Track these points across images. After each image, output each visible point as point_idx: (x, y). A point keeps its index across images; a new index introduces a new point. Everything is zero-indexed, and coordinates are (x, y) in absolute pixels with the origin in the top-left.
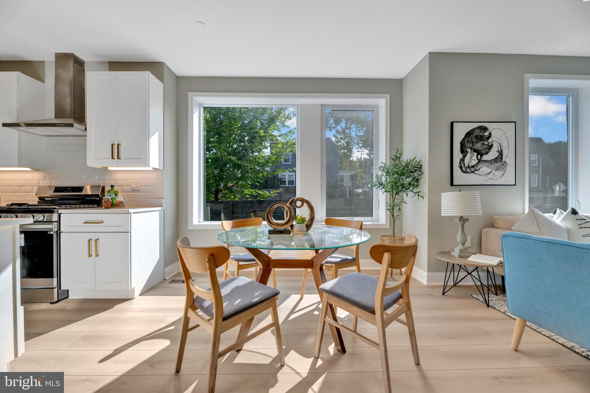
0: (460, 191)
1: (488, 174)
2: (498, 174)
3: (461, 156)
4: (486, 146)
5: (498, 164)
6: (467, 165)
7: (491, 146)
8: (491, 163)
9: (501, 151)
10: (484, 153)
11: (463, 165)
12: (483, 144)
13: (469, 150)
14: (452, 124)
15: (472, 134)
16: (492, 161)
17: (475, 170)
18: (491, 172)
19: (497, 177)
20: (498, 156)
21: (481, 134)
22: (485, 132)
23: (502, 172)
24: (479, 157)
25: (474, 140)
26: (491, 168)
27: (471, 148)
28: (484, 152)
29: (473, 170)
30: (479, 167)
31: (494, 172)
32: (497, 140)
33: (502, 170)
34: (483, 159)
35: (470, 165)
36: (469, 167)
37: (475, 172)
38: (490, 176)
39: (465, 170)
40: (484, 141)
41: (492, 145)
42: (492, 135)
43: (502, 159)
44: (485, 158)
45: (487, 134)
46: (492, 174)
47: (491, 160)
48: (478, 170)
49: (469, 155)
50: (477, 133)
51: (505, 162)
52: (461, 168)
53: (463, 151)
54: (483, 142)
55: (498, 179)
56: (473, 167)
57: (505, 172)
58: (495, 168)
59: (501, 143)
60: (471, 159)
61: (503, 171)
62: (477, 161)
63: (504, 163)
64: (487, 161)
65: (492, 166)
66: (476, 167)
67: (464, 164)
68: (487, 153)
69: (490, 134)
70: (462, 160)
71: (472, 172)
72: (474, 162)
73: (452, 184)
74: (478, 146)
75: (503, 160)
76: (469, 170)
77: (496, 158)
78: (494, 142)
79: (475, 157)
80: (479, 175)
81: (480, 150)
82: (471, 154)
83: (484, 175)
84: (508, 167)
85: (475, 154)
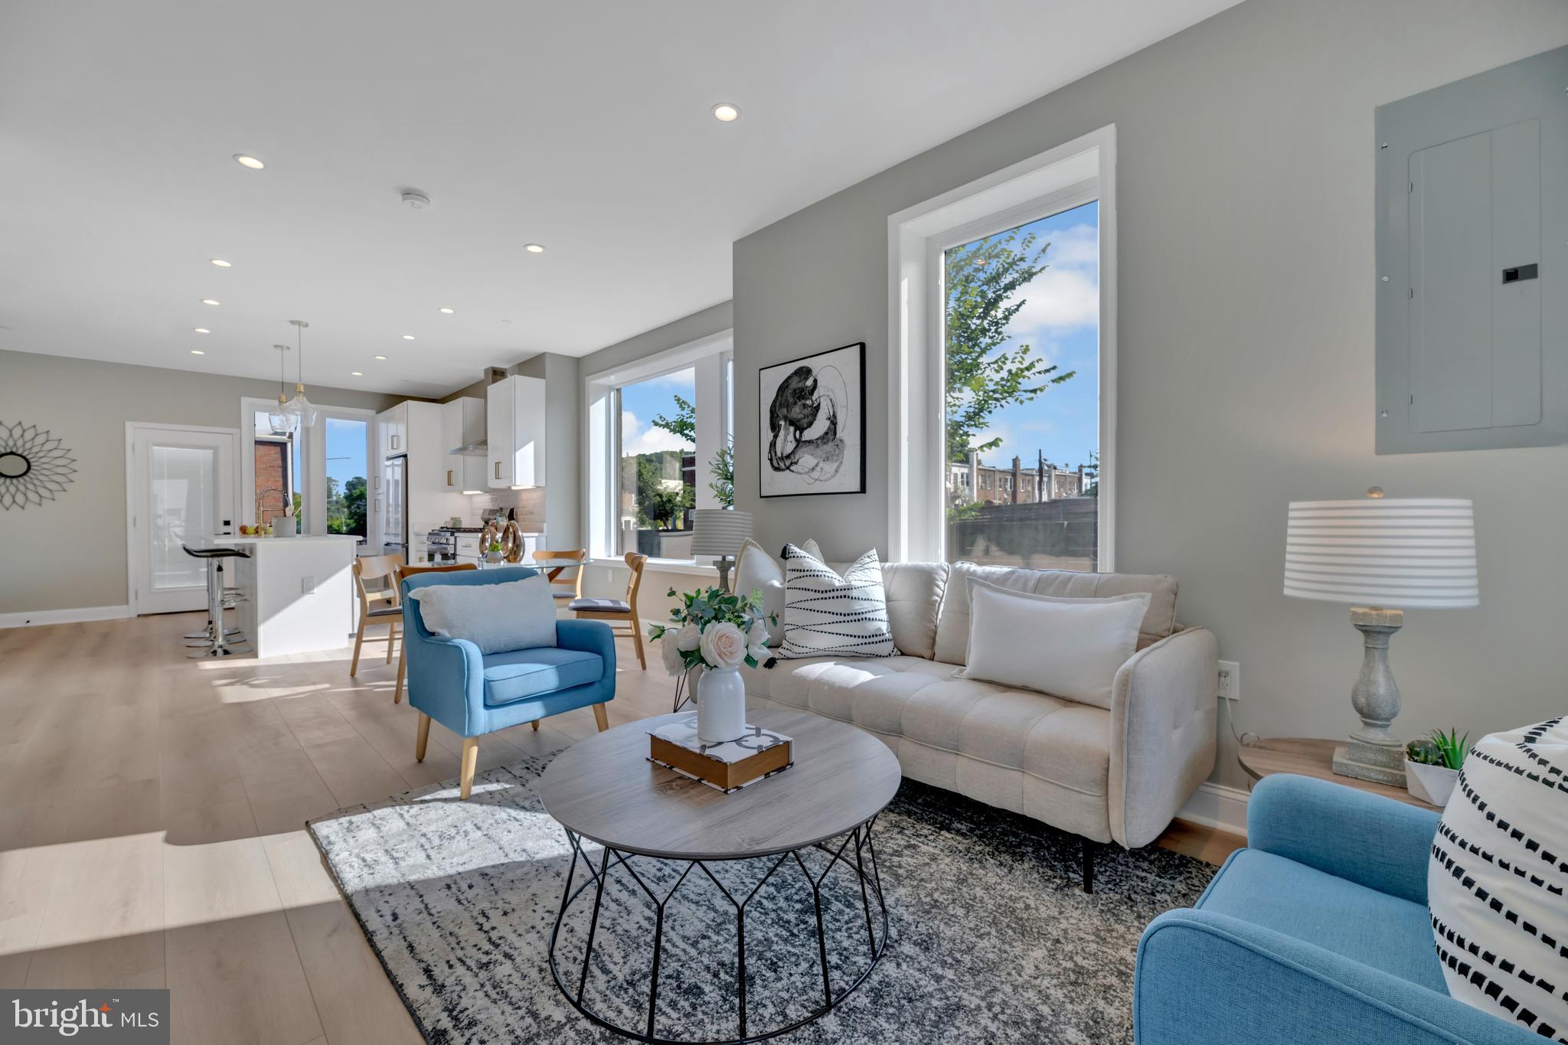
1: (813, 469)
2: (829, 467)
3: (771, 435)
4: (810, 409)
5: (830, 447)
6: (779, 455)
7: (817, 408)
8: (818, 446)
9: (834, 416)
10: (805, 426)
11: (773, 454)
12: (805, 406)
13: (782, 423)
14: (760, 373)
15: (787, 387)
16: (819, 441)
17: (792, 463)
18: (817, 465)
19: (826, 477)
20: (829, 428)
21: (800, 385)
22: (806, 379)
23: (837, 464)
24: (798, 433)
25: (791, 400)
26: (816, 457)
27: (785, 418)
28: (805, 422)
29: (788, 463)
30: (797, 457)
31: (821, 465)
32: (827, 393)
33: (835, 458)
34: (803, 439)
35: (785, 455)
36: (782, 458)
37: (792, 468)
38: (816, 474)
39: (776, 465)
40: (806, 399)
41: (819, 404)
42: (819, 384)
43: (835, 434)
44: (808, 435)
45: (809, 383)
46: (818, 469)
47: (817, 439)
48: (796, 463)
49: (782, 433)
50: (795, 384)
51: (841, 441)
52: (771, 460)
53: (774, 425)
54: (803, 401)
55: (829, 479)
56: (788, 457)
57: (841, 463)
58: (824, 456)
59: (834, 399)
60: (786, 441)
61: (836, 461)
62: (794, 444)
63: (838, 443)
64: (810, 442)
65: (819, 451)
66: (792, 456)
67: (775, 453)
68: (810, 424)
69: (815, 381)
70: (773, 445)
71: (788, 468)
72: (790, 447)
73: (760, 494)
74: (796, 412)
75: (838, 436)
76: (782, 465)
77: (826, 433)
78: (822, 399)
79: (791, 437)
80: (798, 473)
81: (799, 420)
82: (786, 429)
83: (807, 473)
84: (846, 453)
85: (792, 429)
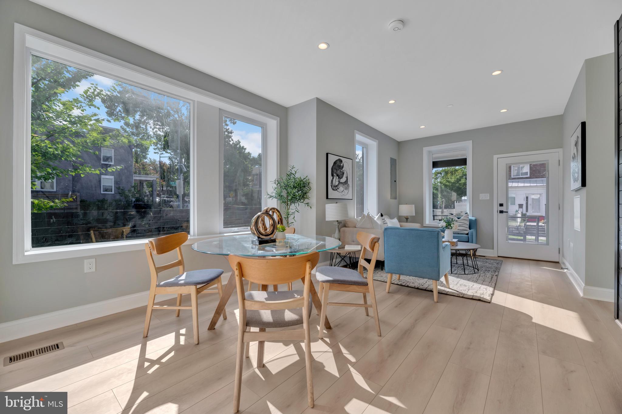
0: (337, 203)
3: (332, 178)
5: (346, 186)
12: (341, 171)
13: (335, 174)
14: (327, 154)
17: (337, 189)
18: (343, 190)
22: (341, 163)
23: (348, 191)
25: (337, 168)
27: (336, 173)
37: (338, 190)
38: (343, 193)
46: (344, 191)
49: (335, 178)
52: (332, 186)
53: (332, 175)
56: (336, 186)
57: (349, 191)
65: (344, 186)
67: (333, 185)
68: (342, 178)
69: (343, 165)
70: (332, 181)
71: (336, 190)
73: (327, 198)
79: (337, 180)
82: (336, 177)
83: (341, 192)
84: (350, 188)
85: (337, 177)
